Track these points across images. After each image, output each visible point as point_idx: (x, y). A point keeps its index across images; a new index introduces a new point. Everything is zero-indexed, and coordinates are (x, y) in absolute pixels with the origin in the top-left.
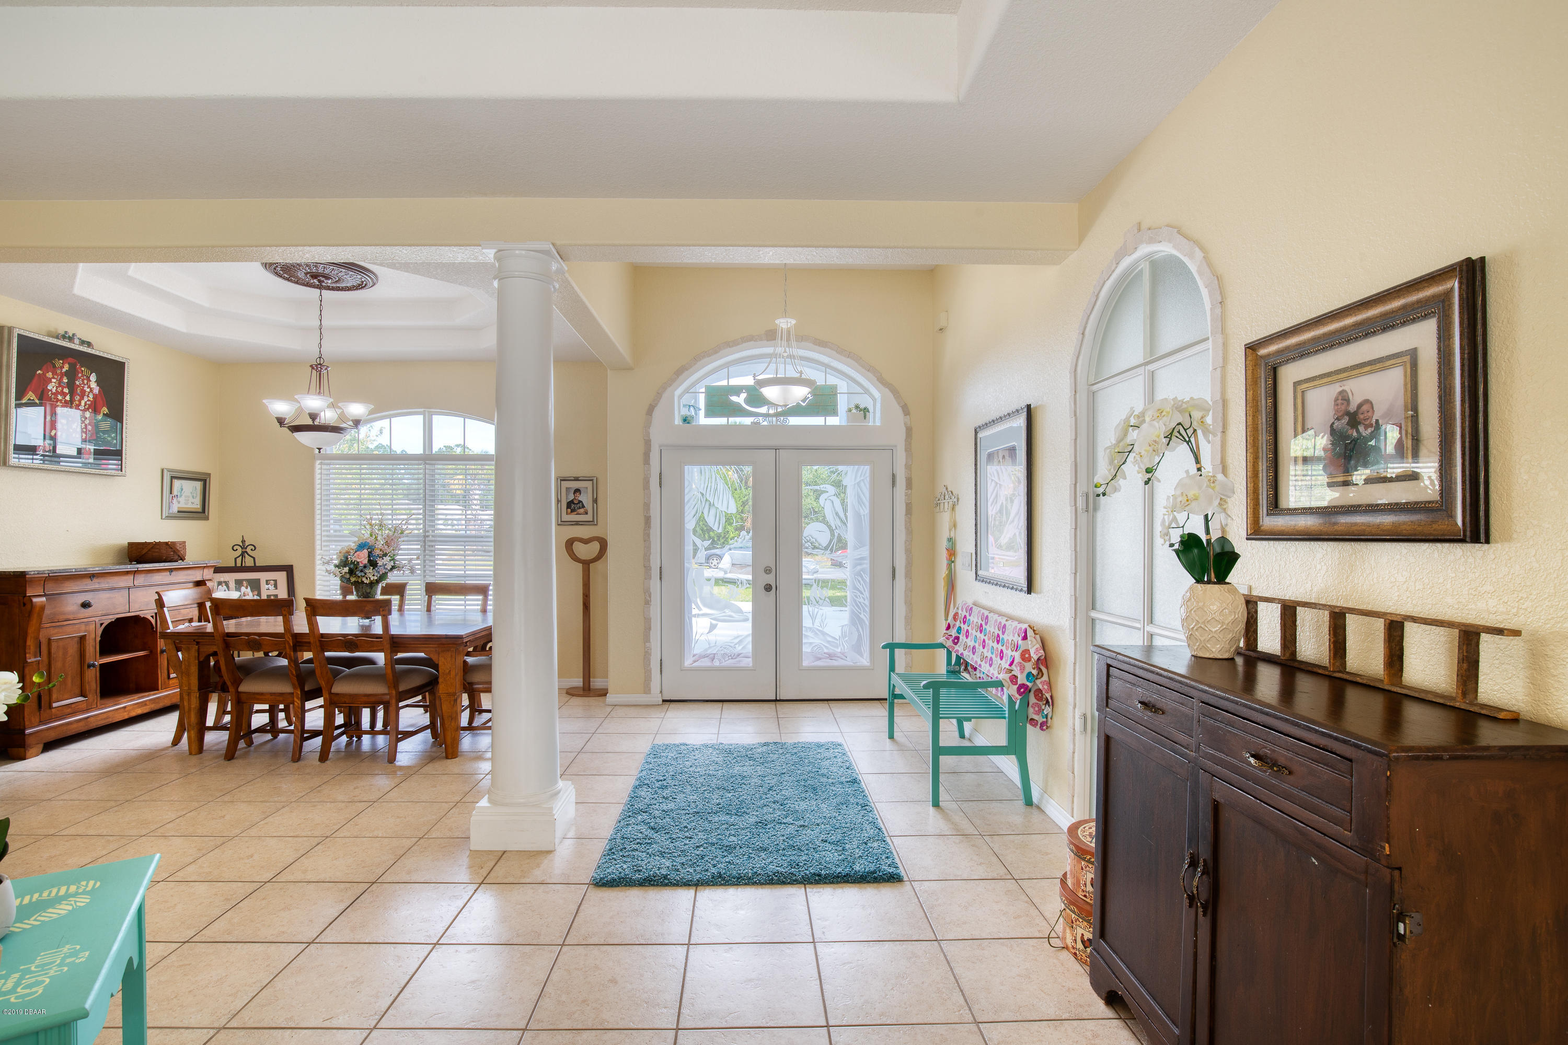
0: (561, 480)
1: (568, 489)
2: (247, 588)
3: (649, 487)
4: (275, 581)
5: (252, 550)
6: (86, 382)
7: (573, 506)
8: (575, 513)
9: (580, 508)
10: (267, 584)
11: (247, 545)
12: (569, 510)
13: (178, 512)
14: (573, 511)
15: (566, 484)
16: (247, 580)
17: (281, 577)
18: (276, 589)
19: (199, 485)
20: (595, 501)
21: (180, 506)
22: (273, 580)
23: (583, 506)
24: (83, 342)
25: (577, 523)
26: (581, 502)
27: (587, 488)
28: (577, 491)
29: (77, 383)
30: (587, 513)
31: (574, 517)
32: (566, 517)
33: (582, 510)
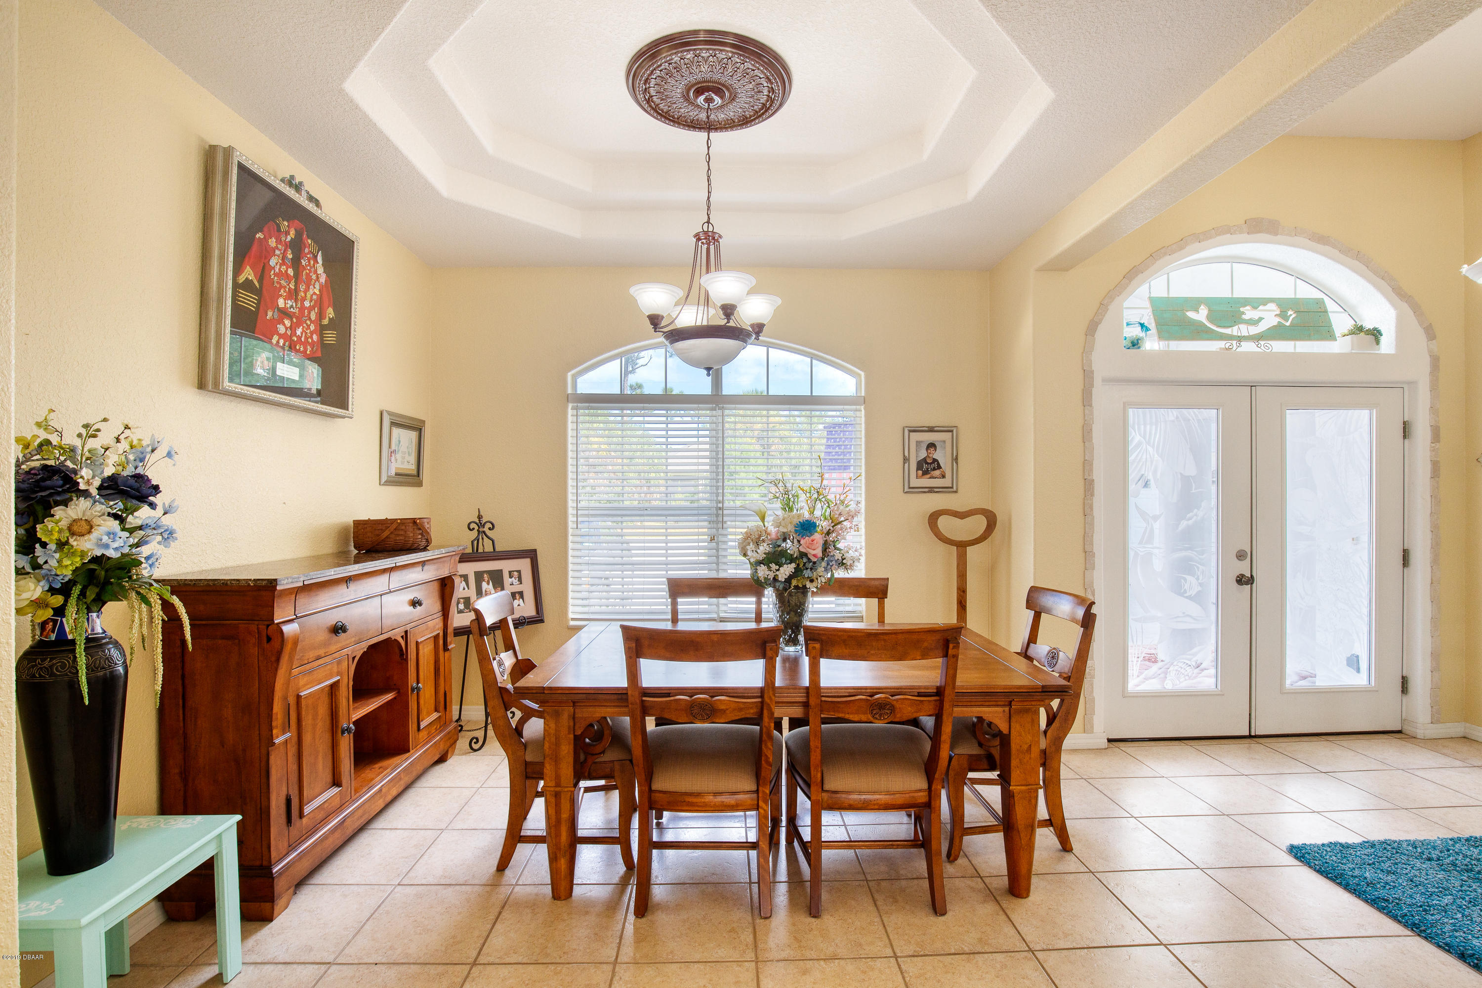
0: (910, 431)
1: (918, 443)
2: (488, 584)
3: (1092, 438)
4: (519, 572)
5: (490, 529)
6: (312, 262)
7: (925, 466)
8: (928, 476)
9: (934, 469)
10: (511, 577)
11: (484, 521)
12: (920, 472)
13: (397, 474)
14: (925, 473)
15: (915, 437)
16: (489, 572)
17: (524, 565)
18: (521, 583)
19: (414, 435)
20: (956, 459)
21: (399, 465)
22: (517, 571)
23: (939, 467)
24: (311, 199)
25: (931, 490)
26: (937, 461)
27: (944, 442)
28: (932, 446)
29: (303, 263)
30: (944, 476)
31: (926, 482)
32: (915, 482)
33: (937, 473)
